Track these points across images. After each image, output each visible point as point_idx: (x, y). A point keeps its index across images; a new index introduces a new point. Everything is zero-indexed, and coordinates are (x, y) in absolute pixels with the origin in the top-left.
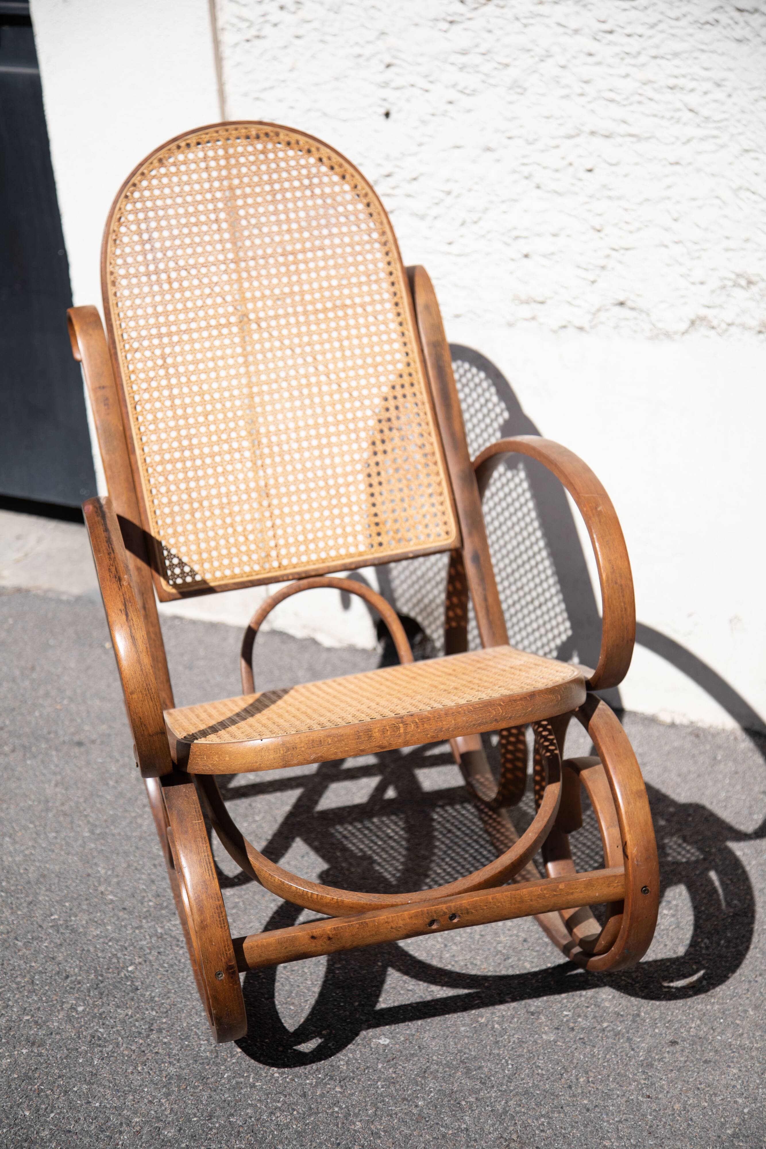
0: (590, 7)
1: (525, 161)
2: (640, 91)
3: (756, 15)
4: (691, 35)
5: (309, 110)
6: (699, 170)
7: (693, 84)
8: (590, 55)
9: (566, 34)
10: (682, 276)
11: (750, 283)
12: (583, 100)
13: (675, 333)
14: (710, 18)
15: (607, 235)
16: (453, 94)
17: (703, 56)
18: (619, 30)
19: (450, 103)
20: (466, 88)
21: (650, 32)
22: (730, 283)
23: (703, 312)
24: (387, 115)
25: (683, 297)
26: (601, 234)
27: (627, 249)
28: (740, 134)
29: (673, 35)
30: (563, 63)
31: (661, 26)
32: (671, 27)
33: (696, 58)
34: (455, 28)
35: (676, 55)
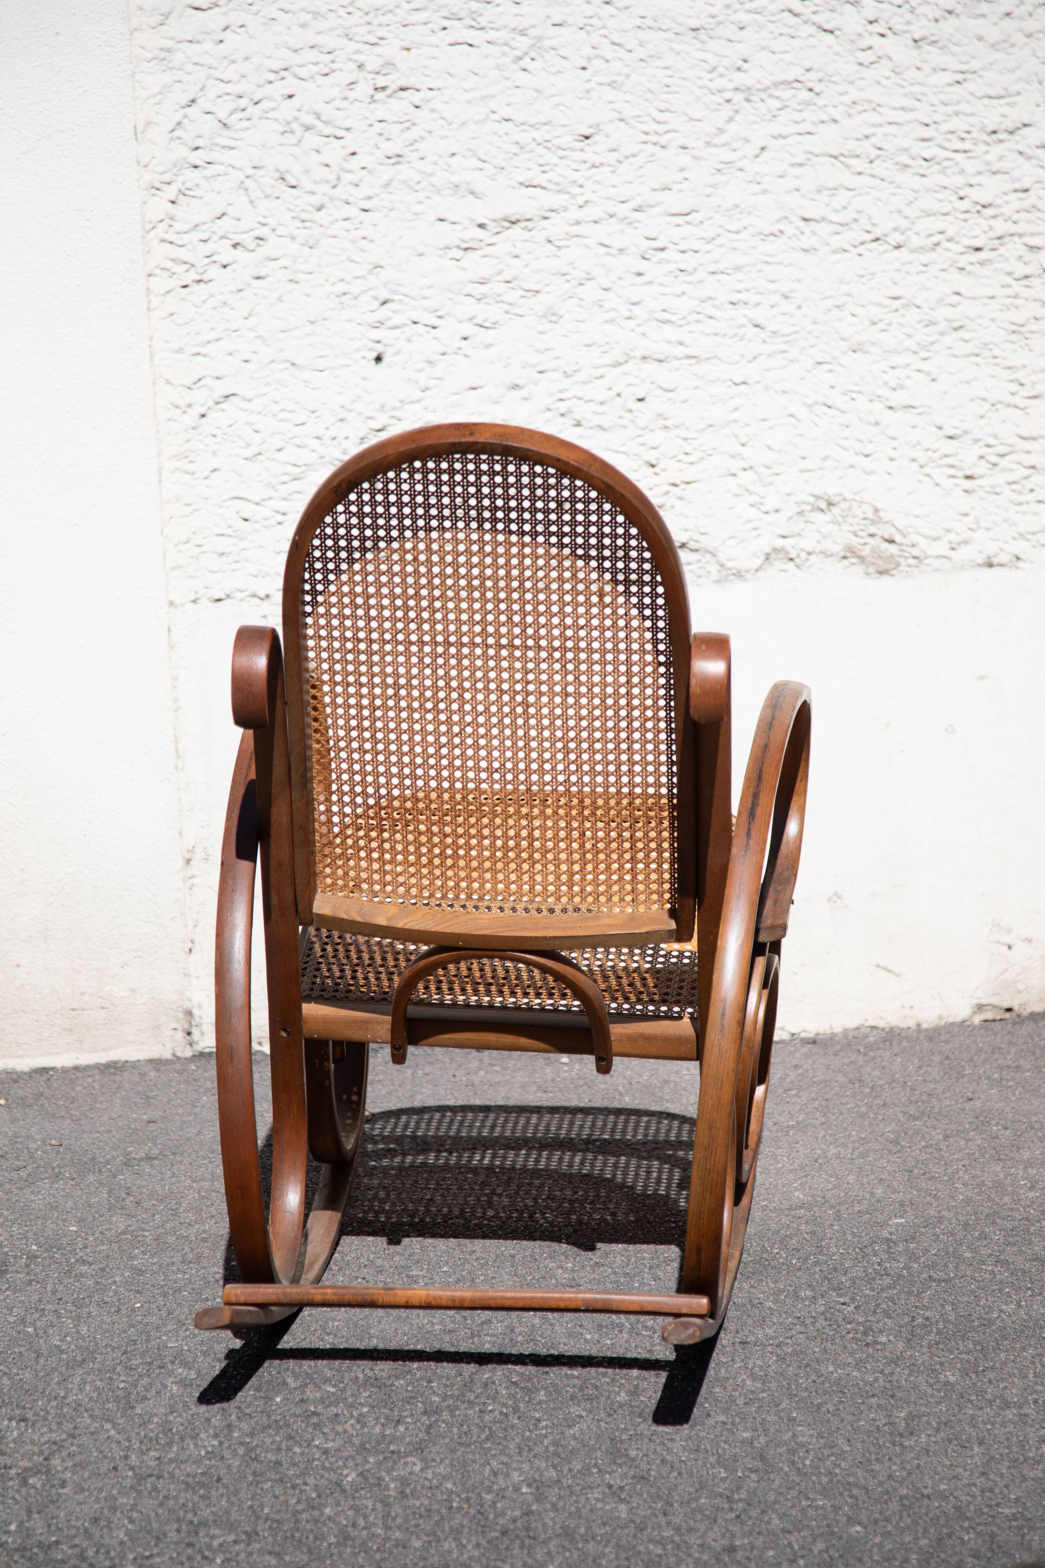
0: (636, 224)
1: (562, 396)
2: (699, 309)
3: (823, 224)
4: (754, 248)
5: (273, 361)
6: (767, 388)
7: (759, 298)
8: (640, 274)
9: (609, 254)
10: (752, 505)
11: (830, 504)
12: (631, 324)
13: (747, 571)
14: (774, 229)
15: (664, 470)
16: (468, 329)
17: (768, 269)
18: (672, 246)
19: (465, 339)
20: (485, 320)
21: (709, 247)
22: (809, 508)
23: (779, 543)
24: (378, 359)
25: (755, 529)
26: (656, 470)
27: (688, 483)
28: (812, 346)
29: (734, 249)
30: (606, 286)
31: (719, 241)
32: (731, 241)
33: (760, 271)
34: (469, 254)
35: (738, 269)
